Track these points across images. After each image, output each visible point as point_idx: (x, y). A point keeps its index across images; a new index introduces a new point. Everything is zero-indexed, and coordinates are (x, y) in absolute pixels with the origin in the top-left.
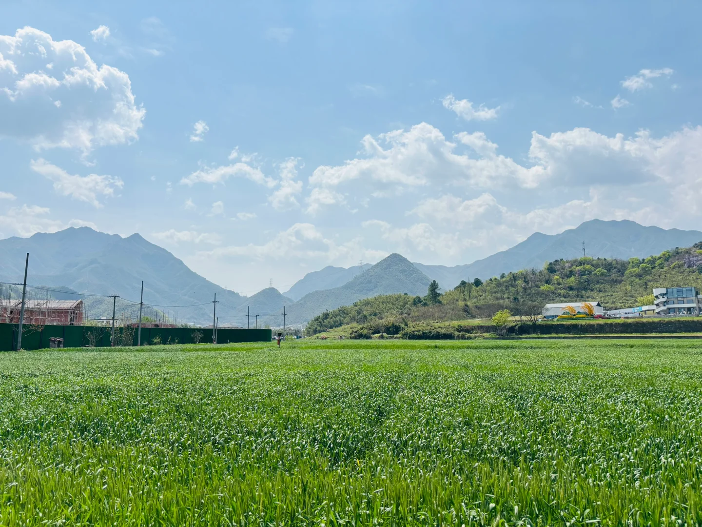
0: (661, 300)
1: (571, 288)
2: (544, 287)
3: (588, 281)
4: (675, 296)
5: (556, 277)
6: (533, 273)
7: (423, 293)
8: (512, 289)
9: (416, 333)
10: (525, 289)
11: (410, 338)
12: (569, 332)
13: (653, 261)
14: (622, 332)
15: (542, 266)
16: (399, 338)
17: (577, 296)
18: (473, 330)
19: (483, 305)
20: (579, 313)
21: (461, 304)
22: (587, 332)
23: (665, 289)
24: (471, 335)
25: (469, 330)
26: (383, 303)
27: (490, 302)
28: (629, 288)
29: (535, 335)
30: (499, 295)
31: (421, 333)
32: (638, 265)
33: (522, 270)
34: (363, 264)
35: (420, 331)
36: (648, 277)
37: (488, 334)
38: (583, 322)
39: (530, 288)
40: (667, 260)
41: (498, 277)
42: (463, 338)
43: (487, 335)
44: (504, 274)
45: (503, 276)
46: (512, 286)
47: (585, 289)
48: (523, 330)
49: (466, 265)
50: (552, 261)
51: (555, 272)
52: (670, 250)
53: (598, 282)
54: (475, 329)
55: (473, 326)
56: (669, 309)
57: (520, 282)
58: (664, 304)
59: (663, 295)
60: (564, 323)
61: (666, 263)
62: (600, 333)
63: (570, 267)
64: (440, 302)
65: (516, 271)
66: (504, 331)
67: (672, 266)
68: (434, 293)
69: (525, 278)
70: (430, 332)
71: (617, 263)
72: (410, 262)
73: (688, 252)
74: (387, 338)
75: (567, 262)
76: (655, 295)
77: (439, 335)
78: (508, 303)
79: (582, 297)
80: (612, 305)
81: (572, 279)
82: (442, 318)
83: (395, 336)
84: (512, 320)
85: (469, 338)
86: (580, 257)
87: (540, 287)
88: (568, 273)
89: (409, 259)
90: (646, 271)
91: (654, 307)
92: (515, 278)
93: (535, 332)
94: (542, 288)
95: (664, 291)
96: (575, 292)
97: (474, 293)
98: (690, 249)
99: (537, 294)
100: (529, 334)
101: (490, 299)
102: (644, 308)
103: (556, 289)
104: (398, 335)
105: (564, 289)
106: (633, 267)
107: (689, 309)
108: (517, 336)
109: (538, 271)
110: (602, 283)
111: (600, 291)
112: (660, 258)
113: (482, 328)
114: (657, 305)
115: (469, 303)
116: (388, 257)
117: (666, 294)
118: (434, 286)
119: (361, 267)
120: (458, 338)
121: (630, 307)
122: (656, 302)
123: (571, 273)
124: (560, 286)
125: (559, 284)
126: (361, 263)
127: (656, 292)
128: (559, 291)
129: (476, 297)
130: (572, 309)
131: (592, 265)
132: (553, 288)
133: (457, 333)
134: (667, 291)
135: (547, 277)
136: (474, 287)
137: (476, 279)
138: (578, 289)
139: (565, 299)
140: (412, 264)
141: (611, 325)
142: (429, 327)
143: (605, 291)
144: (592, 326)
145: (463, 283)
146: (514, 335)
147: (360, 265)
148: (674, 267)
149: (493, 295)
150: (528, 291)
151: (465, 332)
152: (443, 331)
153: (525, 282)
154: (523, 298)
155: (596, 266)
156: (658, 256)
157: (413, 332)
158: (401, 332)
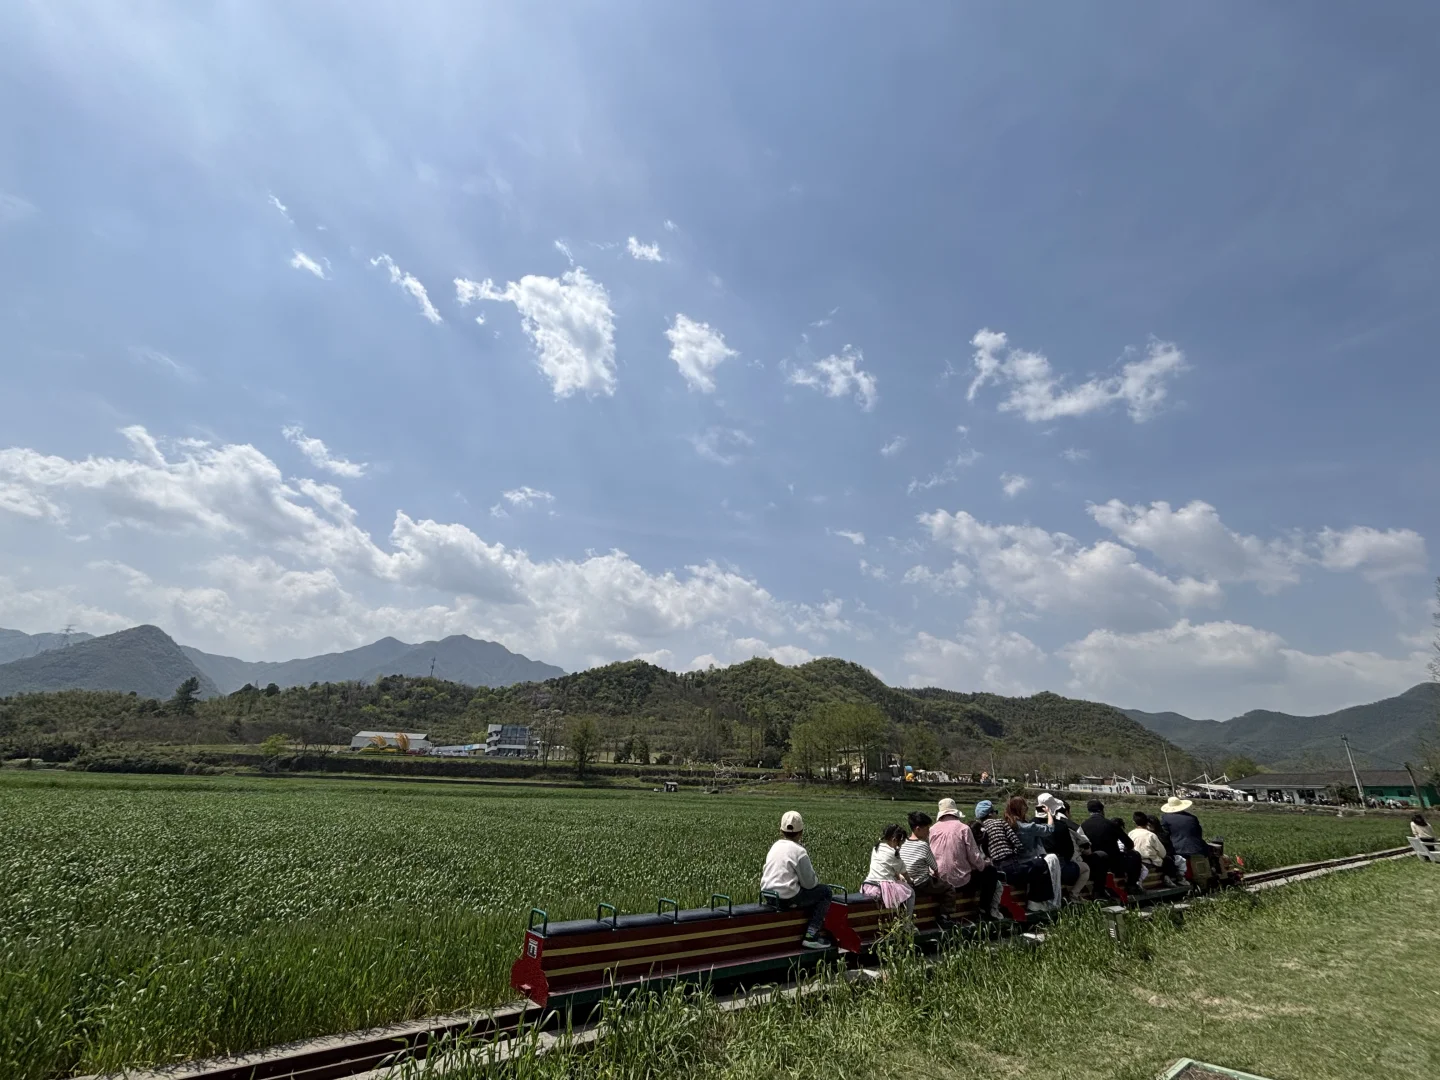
0: (495, 738)
1: (401, 714)
2: (367, 709)
3: (425, 708)
4: (509, 735)
5: (387, 697)
6: (359, 688)
7: (168, 695)
8: (323, 707)
9: (107, 761)
10: (340, 707)
11: (91, 770)
12: (367, 772)
13: (503, 691)
14: (431, 775)
15: (373, 681)
16: (68, 769)
17: (406, 724)
18: (223, 760)
19: (267, 724)
20: (390, 746)
21: (230, 719)
22: (389, 772)
23: (500, 726)
24: (216, 768)
25: (214, 761)
26: (74, 703)
27: (280, 720)
28: (468, 720)
29: (318, 773)
30: (297, 712)
31: (120, 761)
32: (486, 695)
33: (344, 681)
34: (71, 632)
35: (119, 757)
36: (493, 711)
37: (246, 768)
38: (389, 759)
39: (347, 708)
40: (516, 694)
41: (307, 687)
42: (200, 772)
43: (243, 769)
44: (316, 683)
45: (315, 686)
46: (322, 701)
47: (419, 717)
48: (304, 764)
49: (275, 663)
50: (389, 676)
51: (389, 689)
52: (522, 682)
53: (436, 710)
54: (228, 759)
55: (225, 755)
56: (499, 749)
57: (336, 698)
58: (496, 743)
59: (497, 733)
60: (364, 758)
61: (514, 697)
62: (406, 774)
63: (408, 687)
64: (191, 713)
65: (335, 682)
66: (274, 764)
67: (518, 701)
68: (186, 699)
69: (345, 691)
70: (140, 760)
71: (464, 690)
72: (175, 644)
73: (537, 687)
74: (39, 767)
75: (407, 680)
76: (489, 731)
77: (155, 766)
78: (308, 724)
79: (412, 727)
80: (444, 740)
81: (406, 702)
82: (182, 739)
83: (60, 764)
84: (293, 748)
85: (212, 773)
86: (425, 675)
87: (361, 707)
88: (404, 693)
89: (175, 639)
90: (492, 704)
91: (485, 746)
92: (330, 690)
93: (321, 768)
94: (364, 709)
95: (498, 728)
96: (405, 719)
97: (259, 705)
98: (540, 685)
99: (355, 716)
100: (310, 770)
101: (281, 717)
102: (476, 746)
103: (382, 713)
104: (68, 764)
105: (393, 713)
106: (480, 697)
107: (519, 752)
108: (292, 773)
109: (366, 686)
110: (441, 712)
111: (436, 721)
112: (510, 690)
113: (239, 759)
114: (489, 744)
115: (243, 720)
116: (134, 629)
117: (500, 732)
118: (191, 685)
119: (65, 636)
120: (191, 772)
121: (462, 744)
122: (488, 741)
123: (408, 695)
124: (389, 709)
125: (388, 706)
126: (68, 630)
127: (491, 728)
128: (385, 716)
129: (260, 712)
130: (383, 741)
131: (436, 688)
132: (378, 710)
133: (191, 764)
134: (502, 729)
135: (375, 696)
136: (263, 696)
137: (273, 685)
138: (411, 716)
139: (389, 728)
140: (178, 647)
141: (421, 764)
142: (142, 752)
143: (442, 722)
144: (398, 764)
145: (248, 688)
146: (287, 771)
147: (64, 632)
148: (521, 703)
149: (290, 710)
150: (344, 711)
151: (207, 764)
152: (164, 760)
153: (343, 698)
154: (332, 719)
155: (440, 690)
156: (509, 687)
157: (104, 759)
158: (79, 758)
